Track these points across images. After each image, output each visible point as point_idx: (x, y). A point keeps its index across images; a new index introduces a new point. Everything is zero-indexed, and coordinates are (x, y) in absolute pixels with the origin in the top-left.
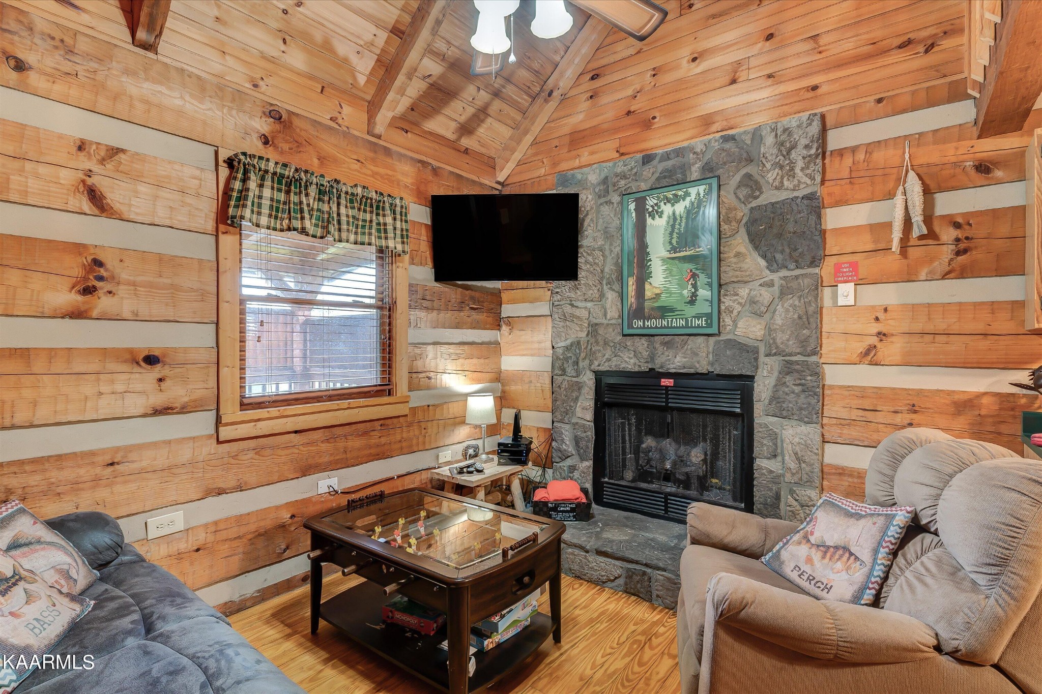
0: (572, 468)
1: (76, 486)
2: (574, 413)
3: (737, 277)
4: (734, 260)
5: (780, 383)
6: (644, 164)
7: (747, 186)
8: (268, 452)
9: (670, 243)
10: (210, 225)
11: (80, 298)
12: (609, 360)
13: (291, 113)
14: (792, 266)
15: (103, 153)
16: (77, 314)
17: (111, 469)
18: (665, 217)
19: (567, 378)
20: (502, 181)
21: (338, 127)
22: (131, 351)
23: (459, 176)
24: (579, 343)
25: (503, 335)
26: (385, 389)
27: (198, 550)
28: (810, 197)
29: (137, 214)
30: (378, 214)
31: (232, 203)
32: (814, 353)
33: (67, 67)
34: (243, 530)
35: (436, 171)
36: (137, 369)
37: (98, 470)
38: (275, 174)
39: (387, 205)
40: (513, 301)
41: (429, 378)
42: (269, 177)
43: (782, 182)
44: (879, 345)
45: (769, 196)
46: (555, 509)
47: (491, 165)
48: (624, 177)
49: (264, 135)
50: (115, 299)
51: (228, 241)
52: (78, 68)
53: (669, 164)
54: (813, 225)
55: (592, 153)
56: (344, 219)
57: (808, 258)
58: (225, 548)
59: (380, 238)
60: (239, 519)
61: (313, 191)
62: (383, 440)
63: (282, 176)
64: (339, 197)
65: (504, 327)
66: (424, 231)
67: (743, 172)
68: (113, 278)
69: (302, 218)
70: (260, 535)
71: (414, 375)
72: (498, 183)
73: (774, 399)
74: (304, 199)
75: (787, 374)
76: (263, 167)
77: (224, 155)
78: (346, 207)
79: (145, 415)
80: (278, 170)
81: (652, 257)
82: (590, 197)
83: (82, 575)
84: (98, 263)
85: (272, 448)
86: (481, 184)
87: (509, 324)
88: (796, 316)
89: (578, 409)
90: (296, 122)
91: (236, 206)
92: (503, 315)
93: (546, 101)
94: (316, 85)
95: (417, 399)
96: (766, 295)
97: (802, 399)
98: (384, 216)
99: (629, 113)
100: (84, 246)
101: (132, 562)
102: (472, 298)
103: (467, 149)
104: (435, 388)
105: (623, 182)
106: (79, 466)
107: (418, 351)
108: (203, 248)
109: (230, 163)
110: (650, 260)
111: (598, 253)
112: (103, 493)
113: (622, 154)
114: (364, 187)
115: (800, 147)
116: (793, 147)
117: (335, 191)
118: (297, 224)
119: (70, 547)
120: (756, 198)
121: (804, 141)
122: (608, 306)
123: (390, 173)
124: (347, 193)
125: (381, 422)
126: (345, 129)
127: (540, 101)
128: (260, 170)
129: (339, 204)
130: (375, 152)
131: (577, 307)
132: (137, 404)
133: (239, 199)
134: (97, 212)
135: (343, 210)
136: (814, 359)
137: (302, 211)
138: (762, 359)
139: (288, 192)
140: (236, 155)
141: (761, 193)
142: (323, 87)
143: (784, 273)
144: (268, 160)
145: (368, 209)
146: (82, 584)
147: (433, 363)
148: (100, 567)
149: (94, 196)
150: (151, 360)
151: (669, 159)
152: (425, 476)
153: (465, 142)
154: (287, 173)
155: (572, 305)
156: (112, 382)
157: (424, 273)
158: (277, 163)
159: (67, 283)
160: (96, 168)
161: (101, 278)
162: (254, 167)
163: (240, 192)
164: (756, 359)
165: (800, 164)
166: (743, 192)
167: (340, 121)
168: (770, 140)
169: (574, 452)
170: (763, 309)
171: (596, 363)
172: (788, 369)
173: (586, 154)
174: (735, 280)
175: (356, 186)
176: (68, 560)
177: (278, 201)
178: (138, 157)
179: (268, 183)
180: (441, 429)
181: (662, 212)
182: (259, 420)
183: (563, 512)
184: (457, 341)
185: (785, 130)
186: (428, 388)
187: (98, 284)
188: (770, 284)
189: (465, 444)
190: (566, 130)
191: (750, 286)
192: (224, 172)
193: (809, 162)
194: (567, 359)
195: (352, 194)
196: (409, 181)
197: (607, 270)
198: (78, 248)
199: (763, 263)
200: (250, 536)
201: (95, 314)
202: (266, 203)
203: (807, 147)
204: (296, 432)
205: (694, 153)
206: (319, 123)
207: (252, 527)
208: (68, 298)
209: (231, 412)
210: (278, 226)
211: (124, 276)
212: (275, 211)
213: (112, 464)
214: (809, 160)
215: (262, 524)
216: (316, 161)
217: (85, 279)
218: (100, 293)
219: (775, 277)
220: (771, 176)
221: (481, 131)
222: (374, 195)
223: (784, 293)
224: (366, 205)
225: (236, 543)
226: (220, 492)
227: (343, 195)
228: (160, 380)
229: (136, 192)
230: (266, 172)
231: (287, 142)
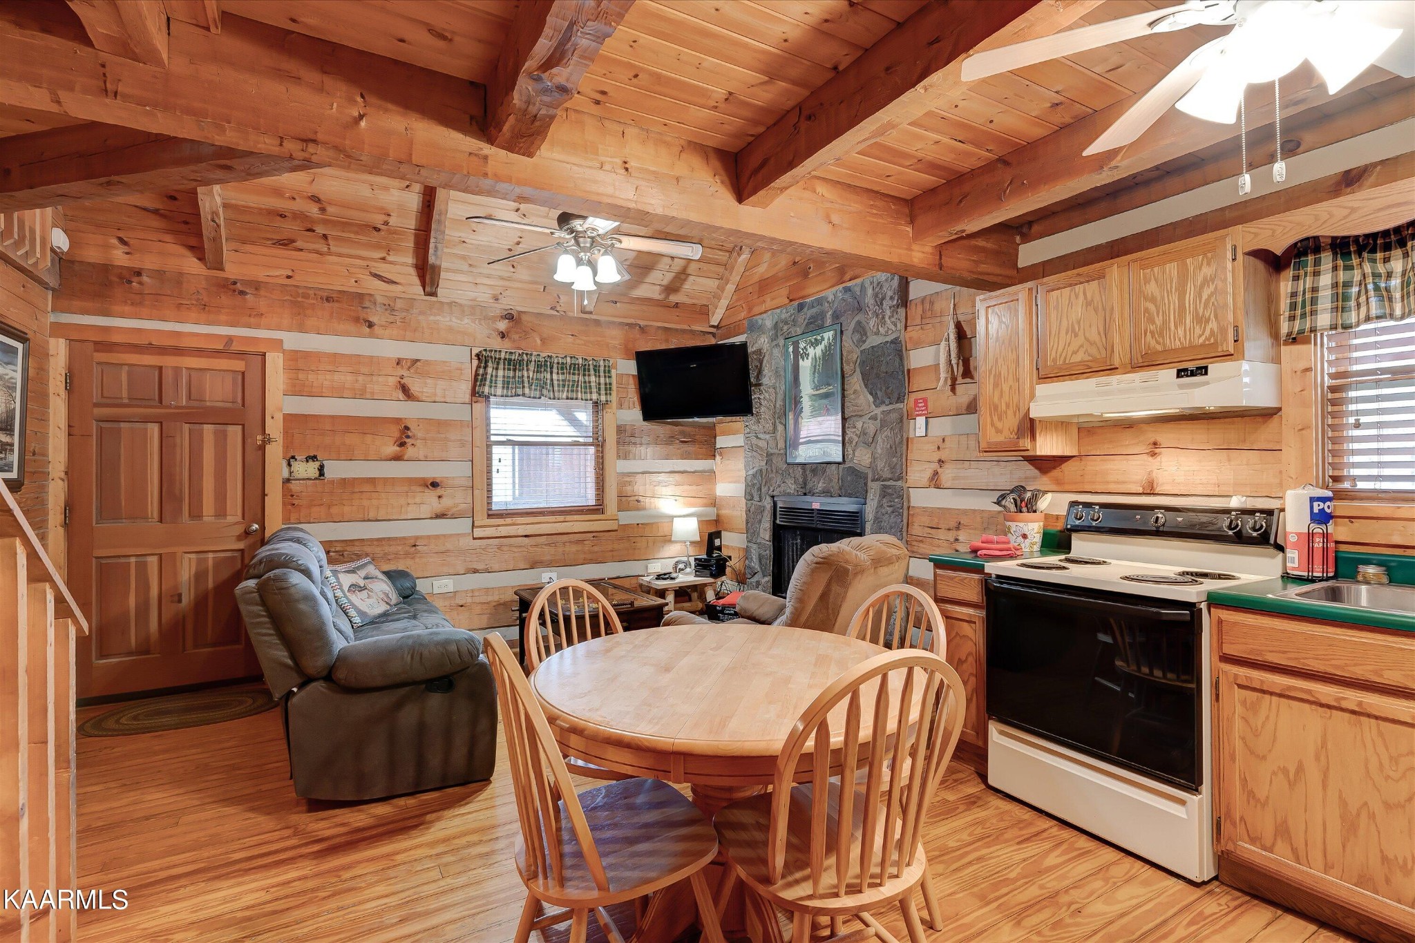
0: (758, 583)
1: (397, 556)
2: (758, 534)
3: (855, 411)
4: (853, 396)
5: (880, 506)
6: (799, 311)
7: (858, 331)
8: (505, 548)
9: (814, 381)
10: (467, 398)
11: (398, 448)
12: (779, 486)
13: (520, 313)
14: (887, 402)
15: (409, 364)
16: (397, 458)
17: (414, 548)
18: (810, 358)
19: (754, 503)
20: (716, 324)
21: (557, 313)
22: (424, 479)
23: (666, 329)
24: (761, 470)
25: (717, 464)
26: (598, 509)
27: (462, 606)
28: (895, 342)
29: (427, 397)
30: (584, 375)
31: (478, 383)
32: (899, 478)
33: (391, 319)
34: (490, 598)
35: (643, 330)
36: (427, 490)
37: (407, 548)
38: (505, 359)
39: (591, 367)
40: (724, 433)
41: (638, 501)
42: (502, 362)
43: (878, 329)
44: (940, 470)
45: (873, 341)
46: (722, 612)
47: (703, 311)
48: (786, 323)
49: (502, 332)
50: (416, 449)
51: (478, 407)
52: (397, 317)
53: (814, 311)
54: (898, 366)
55: (773, 299)
56: (555, 383)
57: (896, 395)
58: (478, 609)
59: (585, 393)
60: (487, 590)
61: (532, 367)
62: (596, 548)
63: (510, 360)
64: (552, 368)
65: (718, 458)
66: (631, 381)
67: (857, 319)
68: (414, 436)
69: (523, 387)
70: (500, 604)
71: (624, 499)
72: (713, 326)
73: (877, 519)
74: (525, 374)
75: (884, 497)
76: (497, 357)
77: (475, 351)
78: (558, 373)
79: (431, 518)
80: (507, 357)
81: (803, 394)
82: (766, 340)
83: (394, 598)
84: (407, 428)
85: (510, 546)
86: (692, 332)
87: (721, 454)
88: (889, 446)
89: (761, 531)
90: (524, 318)
91: (480, 385)
92: (718, 446)
93: (739, 255)
94: (539, 287)
95: (626, 518)
96: (872, 427)
97: (893, 519)
98: (589, 375)
99: (795, 263)
100: (401, 419)
101: (419, 599)
102: (683, 433)
103: (677, 303)
104: (644, 509)
105: (785, 328)
106: (398, 545)
107: (628, 479)
108: (463, 414)
109: (477, 355)
110: (802, 397)
111: (771, 390)
112: (409, 562)
113: (791, 301)
114: (571, 357)
115: (888, 298)
116: (883, 299)
117: (549, 363)
118: (520, 391)
119: (390, 583)
120: (864, 342)
121: (890, 293)
122: (778, 438)
123: (599, 339)
124: (558, 363)
125: (594, 534)
126: (563, 313)
127: (735, 254)
128: (495, 358)
129: (551, 373)
130: (587, 325)
131: (760, 439)
132: (425, 511)
133: (481, 380)
134: (406, 398)
135: (555, 376)
136: (899, 483)
137: (523, 382)
138: (870, 484)
139: (515, 370)
140: (480, 352)
141: (867, 337)
142: (545, 287)
143: (884, 408)
144: (500, 351)
145: (576, 372)
146: (394, 601)
147: (641, 488)
148: (405, 597)
149: (405, 390)
150: (435, 485)
151: (813, 307)
152: (634, 581)
153: (674, 298)
154: (513, 358)
155: (757, 437)
156: (414, 497)
157: (633, 414)
158: (506, 352)
159: (391, 441)
160: (405, 373)
161: (408, 437)
162: (491, 357)
163: (483, 375)
164: (866, 484)
165: (888, 313)
166: (857, 336)
167: (558, 309)
168: (870, 292)
169: (759, 569)
170: (870, 440)
171: (772, 489)
172: (885, 493)
173: (769, 299)
174: (854, 414)
175: (566, 357)
176: (389, 589)
177: (508, 377)
178: (427, 362)
179: (501, 366)
180: (650, 544)
181: (808, 355)
182: (499, 526)
183: (729, 614)
184: (668, 470)
185: (879, 283)
186: (638, 509)
187: (407, 440)
188: (874, 418)
189: (676, 559)
190: (756, 278)
191: (864, 419)
192: (475, 362)
193: (893, 311)
194: (754, 485)
195: (563, 363)
196: (616, 342)
197: (778, 406)
198: (398, 421)
199: (871, 399)
200: (495, 604)
201: (406, 458)
202: (500, 379)
203: (892, 298)
204: (526, 536)
205: (828, 302)
206: (541, 314)
207: (496, 598)
208: (393, 449)
209: (481, 519)
210: (509, 394)
211: (420, 435)
212: (506, 385)
213: (415, 546)
214: (894, 309)
215: (502, 597)
216: (539, 342)
217: (401, 438)
218: (408, 445)
219: (878, 411)
220: (872, 323)
221: (687, 286)
222: (580, 361)
223: (884, 424)
224: (574, 370)
225: (485, 607)
226: (475, 571)
227: (555, 366)
228: (440, 497)
229: (426, 383)
230: (500, 359)
231: (517, 333)
